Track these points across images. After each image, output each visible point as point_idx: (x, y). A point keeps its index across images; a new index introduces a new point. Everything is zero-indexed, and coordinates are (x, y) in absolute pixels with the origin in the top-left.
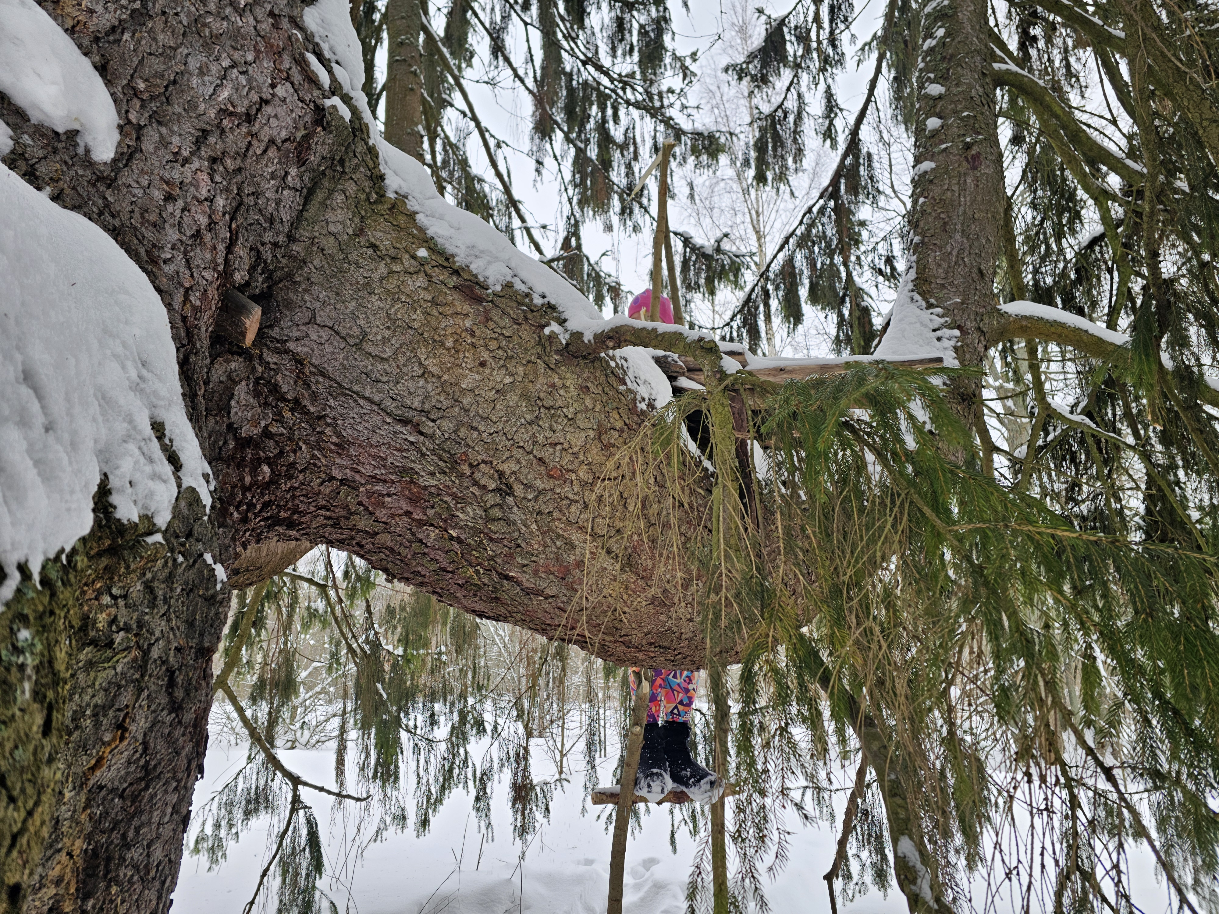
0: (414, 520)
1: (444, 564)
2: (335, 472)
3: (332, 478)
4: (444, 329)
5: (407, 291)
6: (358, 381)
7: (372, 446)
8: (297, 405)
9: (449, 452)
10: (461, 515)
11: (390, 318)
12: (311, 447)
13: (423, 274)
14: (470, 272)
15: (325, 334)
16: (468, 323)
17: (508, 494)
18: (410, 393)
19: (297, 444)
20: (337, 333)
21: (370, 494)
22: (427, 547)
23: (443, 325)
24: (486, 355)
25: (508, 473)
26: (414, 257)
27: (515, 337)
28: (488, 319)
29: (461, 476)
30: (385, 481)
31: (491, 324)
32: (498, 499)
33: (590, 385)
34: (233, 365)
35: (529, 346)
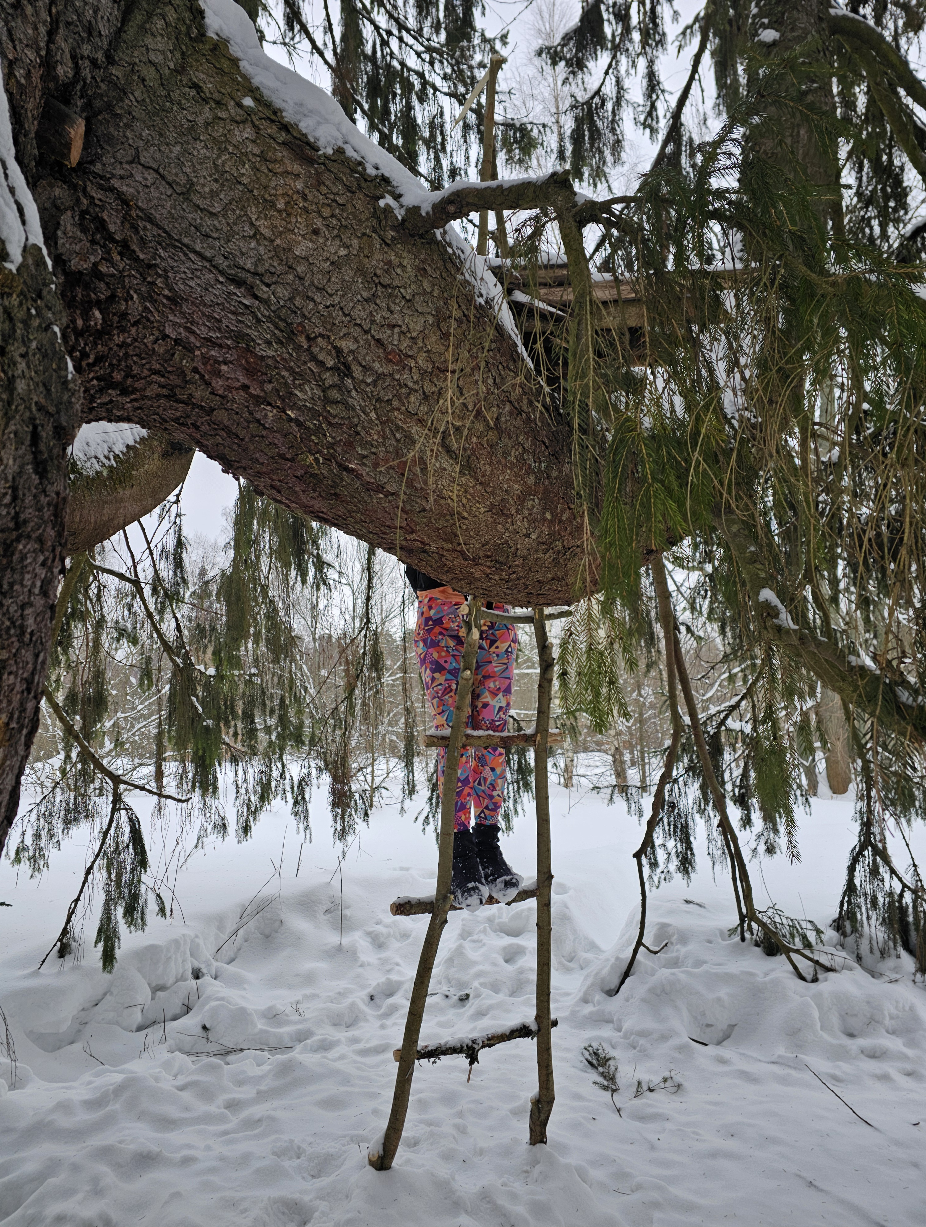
0: (252, 396)
1: (283, 450)
2: (169, 330)
3: (165, 337)
4: (274, 188)
5: (234, 141)
6: (187, 234)
7: (205, 305)
8: (125, 248)
9: (285, 321)
10: (299, 394)
11: (217, 171)
12: (142, 298)
13: (250, 124)
14: (299, 131)
15: (150, 177)
16: (299, 185)
17: (346, 375)
18: (243, 254)
19: (128, 292)
20: (163, 177)
21: (206, 359)
22: (265, 428)
23: (273, 184)
24: (319, 223)
25: (346, 351)
26: (240, 105)
27: (349, 206)
28: (320, 183)
29: (298, 348)
30: (220, 346)
31: (323, 189)
32: (336, 379)
33: (427, 267)
34: (57, 192)
35: (363, 217)
